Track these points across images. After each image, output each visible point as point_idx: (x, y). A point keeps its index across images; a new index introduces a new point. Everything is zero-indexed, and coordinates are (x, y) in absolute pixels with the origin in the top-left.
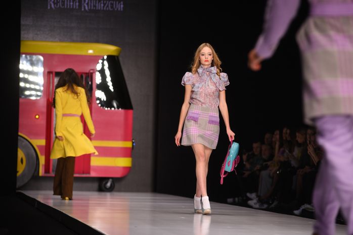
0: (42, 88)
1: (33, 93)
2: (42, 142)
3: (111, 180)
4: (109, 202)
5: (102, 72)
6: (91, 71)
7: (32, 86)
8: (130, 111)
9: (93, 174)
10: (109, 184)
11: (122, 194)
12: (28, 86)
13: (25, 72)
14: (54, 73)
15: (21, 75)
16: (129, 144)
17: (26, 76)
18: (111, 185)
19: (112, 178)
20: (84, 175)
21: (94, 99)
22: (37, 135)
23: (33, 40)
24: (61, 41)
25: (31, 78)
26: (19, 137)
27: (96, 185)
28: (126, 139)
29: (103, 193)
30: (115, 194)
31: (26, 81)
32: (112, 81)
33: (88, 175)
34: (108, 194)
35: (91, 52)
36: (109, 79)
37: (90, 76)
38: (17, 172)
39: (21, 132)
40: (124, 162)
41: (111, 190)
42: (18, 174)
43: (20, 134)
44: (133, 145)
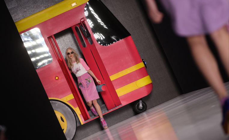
0: (50, 54)
1: (45, 61)
2: (71, 97)
3: (141, 101)
4: (148, 120)
5: (91, 17)
6: (82, 20)
7: (42, 56)
8: (129, 37)
9: (124, 103)
10: (141, 106)
11: (156, 108)
12: (38, 58)
13: (30, 49)
14: (53, 37)
15: (29, 52)
16: (141, 65)
17: (33, 51)
18: (143, 105)
19: (141, 99)
20: (118, 107)
21: (95, 42)
22: (64, 93)
23: (24, 18)
24: (46, 7)
25: (38, 51)
26: (51, 102)
27: (131, 111)
28: (137, 63)
29: (140, 115)
30: (150, 110)
31: (35, 55)
32: (102, 20)
33: (120, 106)
34: (144, 114)
35: (74, 4)
36: (99, 20)
37: (83, 24)
38: (62, 130)
39: (51, 97)
40: (144, 82)
41: (145, 109)
42: (64, 132)
43: (50, 98)
44: (145, 64)
